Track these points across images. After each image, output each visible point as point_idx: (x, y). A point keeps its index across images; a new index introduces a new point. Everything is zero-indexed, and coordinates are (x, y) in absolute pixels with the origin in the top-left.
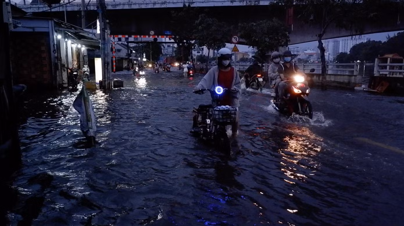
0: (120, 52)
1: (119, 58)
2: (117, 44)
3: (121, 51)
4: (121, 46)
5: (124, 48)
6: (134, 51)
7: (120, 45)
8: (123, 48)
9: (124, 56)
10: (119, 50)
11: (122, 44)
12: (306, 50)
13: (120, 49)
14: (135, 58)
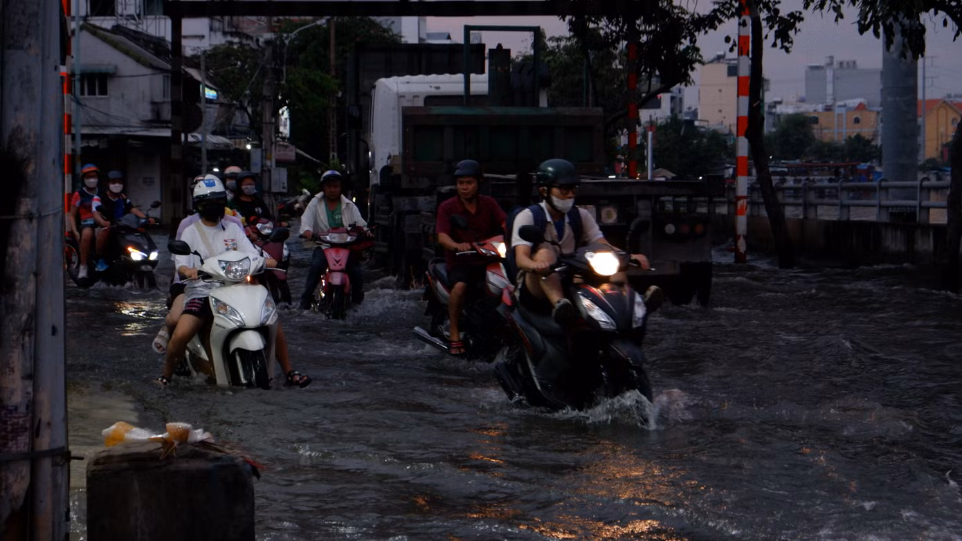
0: (104, 91)
1: (93, 144)
2: (85, 34)
3: (111, 86)
4: (115, 45)
5: (138, 60)
6: (217, 86)
7: (104, 39)
8: (127, 66)
9: (134, 121)
10: (98, 81)
11: (117, 29)
13: (103, 69)
14: (221, 140)
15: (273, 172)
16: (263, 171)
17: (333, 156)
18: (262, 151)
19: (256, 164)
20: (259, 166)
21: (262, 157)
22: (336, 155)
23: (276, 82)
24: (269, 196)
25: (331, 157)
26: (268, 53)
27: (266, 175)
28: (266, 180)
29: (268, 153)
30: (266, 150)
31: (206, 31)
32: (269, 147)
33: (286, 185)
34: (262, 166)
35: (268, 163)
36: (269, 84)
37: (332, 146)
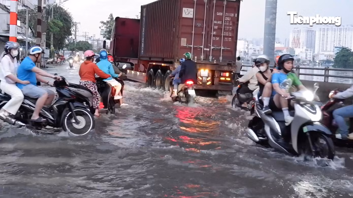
9: (1, 31)
17: (52, 47)
22: (53, 46)
24: (43, 59)
25: (51, 47)
29: (43, 44)
32: (43, 42)
33: (49, 55)
37: (51, 43)
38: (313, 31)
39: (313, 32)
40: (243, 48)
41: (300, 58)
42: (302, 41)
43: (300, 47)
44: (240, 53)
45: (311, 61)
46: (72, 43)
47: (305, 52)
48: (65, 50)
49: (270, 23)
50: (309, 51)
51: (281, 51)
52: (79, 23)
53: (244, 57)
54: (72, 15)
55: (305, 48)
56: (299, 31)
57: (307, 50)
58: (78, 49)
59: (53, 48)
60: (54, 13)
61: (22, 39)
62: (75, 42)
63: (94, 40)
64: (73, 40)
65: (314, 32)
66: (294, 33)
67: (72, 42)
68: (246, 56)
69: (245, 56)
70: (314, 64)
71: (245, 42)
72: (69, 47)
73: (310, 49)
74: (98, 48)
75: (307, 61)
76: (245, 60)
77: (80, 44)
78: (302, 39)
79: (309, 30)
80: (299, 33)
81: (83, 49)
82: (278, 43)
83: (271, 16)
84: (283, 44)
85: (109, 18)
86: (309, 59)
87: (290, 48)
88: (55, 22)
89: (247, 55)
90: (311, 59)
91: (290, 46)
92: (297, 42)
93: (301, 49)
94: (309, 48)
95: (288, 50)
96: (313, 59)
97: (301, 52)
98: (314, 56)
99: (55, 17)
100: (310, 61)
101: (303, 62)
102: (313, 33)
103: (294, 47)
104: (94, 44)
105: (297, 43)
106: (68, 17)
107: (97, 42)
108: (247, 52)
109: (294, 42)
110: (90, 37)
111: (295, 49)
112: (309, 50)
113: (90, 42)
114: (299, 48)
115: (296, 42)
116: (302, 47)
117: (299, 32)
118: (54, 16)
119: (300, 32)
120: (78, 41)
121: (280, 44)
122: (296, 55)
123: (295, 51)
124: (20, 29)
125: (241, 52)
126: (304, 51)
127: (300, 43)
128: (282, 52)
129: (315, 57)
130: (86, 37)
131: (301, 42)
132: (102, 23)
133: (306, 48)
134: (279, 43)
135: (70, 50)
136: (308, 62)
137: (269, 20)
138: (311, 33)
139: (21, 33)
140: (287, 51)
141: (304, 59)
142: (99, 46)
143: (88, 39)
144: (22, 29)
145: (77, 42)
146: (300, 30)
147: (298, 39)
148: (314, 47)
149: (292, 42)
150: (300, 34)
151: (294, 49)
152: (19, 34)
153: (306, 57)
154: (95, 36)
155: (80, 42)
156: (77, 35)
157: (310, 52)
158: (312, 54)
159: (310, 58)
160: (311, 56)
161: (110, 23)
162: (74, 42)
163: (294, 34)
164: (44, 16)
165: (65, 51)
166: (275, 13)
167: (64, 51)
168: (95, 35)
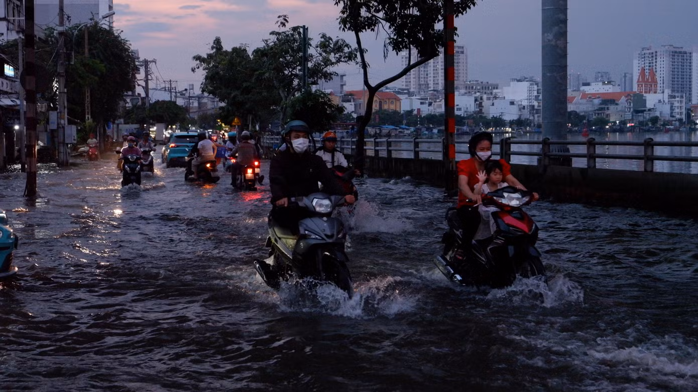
12: (588, 84)
15: (66, 128)
16: (58, 127)
17: (88, 118)
18: (58, 113)
19: (54, 123)
20: (56, 123)
21: (58, 118)
23: (67, 63)
24: (64, 146)
26: (61, 41)
27: (61, 131)
28: (61, 134)
29: (63, 114)
30: (60, 112)
31: (4, 31)
32: (63, 110)
33: (76, 138)
34: (58, 124)
35: (62, 122)
36: (62, 64)
37: (87, 111)
38: (685, 53)
39: (685, 55)
40: (527, 99)
41: (659, 115)
42: (662, 76)
43: (658, 91)
44: (520, 110)
45: (684, 120)
46: (139, 106)
47: (669, 101)
48: (121, 124)
49: (553, 43)
50: (677, 99)
51: (614, 101)
52: (153, 61)
53: (531, 118)
54: (130, 44)
55: (667, 92)
56: (654, 55)
57: (674, 97)
58: (153, 121)
59: (91, 120)
60: (90, 44)
61: (11, 106)
62: (147, 105)
63: (190, 97)
64: (143, 99)
65: (688, 55)
66: (643, 60)
67: (140, 103)
68: (536, 116)
69: (533, 116)
70: (690, 128)
71: (531, 85)
72: (134, 116)
73: (679, 94)
74: (201, 113)
75: (674, 122)
76: (532, 125)
77: (157, 108)
78: (662, 72)
79: (676, 52)
80: (654, 58)
81: (165, 118)
82: (607, 84)
83: (556, 29)
84: (619, 85)
85: (213, 48)
86: (678, 116)
87: (635, 95)
88: (88, 64)
89: (537, 113)
90: (684, 117)
91: (635, 89)
92: (650, 80)
93: (659, 96)
94: (678, 92)
95: (631, 99)
96: (688, 116)
97: (660, 101)
98: (689, 110)
99: (94, 51)
100: (680, 120)
101: (664, 125)
102: (685, 57)
103: (642, 92)
104: (191, 106)
105: (649, 82)
106: (121, 50)
107: (198, 101)
108: (536, 107)
109: (643, 81)
110: (181, 92)
111: (645, 95)
112: (678, 97)
113: (180, 102)
114: (655, 92)
115: (648, 80)
116: (662, 91)
117: (652, 57)
118: (90, 50)
119: (656, 55)
120: (153, 101)
121: (611, 86)
122: (650, 110)
123: (645, 100)
124: (7, 83)
125: (524, 107)
126: (666, 100)
127: (657, 82)
128: (617, 104)
129: (692, 111)
130: (171, 92)
131: (658, 79)
132: (197, 60)
133: (670, 92)
134: (609, 83)
135: (136, 124)
136: (677, 123)
137: (550, 36)
138: (680, 57)
139: (10, 91)
140: (627, 101)
141: (668, 117)
142: (203, 109)
143: (178, 95)
144: (13, 83)
145: (150, 104)
146: (656, 52)
147: (653, 74)
148: (690, 88)
149: (639, 79)
150: (656, 62)
151: (643, 95)
152: (6, 96)
153: (672, 113)
154: (193, 89)
155: (157, 102)
156: (150, 87)
157: (681, 102)
158: (684, 104)
159: (681, 113)
160: (684, 111)
161: (214, 58)
162: (144, 103)
163: (643, 63)
164: (61, 51)
165: (120, 126)
166: (565, 22)
167: (118, 125)
168: (193, 85)
